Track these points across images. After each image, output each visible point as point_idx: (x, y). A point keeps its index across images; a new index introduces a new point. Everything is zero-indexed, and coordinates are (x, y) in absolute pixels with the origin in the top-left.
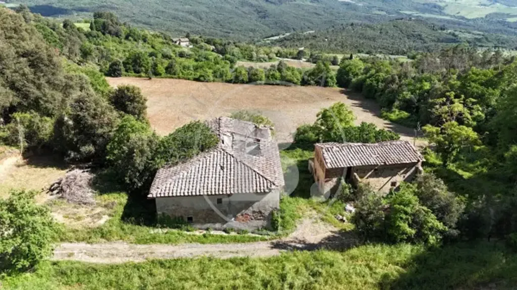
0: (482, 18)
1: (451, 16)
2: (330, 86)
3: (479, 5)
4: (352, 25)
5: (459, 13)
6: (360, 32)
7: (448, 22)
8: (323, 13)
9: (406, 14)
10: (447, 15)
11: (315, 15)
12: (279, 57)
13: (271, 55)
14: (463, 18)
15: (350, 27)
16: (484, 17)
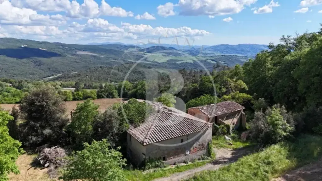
0: (165, 62)
1: (151, 62)
2: (115, 98)
3: (162, 56)
4: (101, 67)
5: (154, 60)
6: (107, 71)
7: (150, 64)
8: (80, 62)
9: (129, 61)
10: (149, 61)
11: (75, 63)
12: (62, 87)
13: (57, 87)
14: (157, 62)
15: (100, 69)
16: (166, 61)
